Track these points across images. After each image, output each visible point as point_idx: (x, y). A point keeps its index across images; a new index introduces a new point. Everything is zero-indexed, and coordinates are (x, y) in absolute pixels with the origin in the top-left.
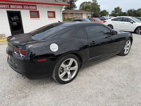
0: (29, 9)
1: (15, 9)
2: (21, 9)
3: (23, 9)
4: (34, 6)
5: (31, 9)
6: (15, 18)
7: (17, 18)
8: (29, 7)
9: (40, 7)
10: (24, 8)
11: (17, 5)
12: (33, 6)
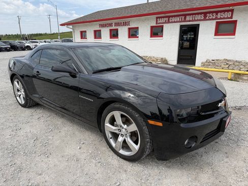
0: (216, 18)
1: (192, 21)
2: (201, 20)
3: (205, 19)
4: (228, 11)
5: (221, 18)
6: (189, 36)
7: (192, 36)
8: (217, 14)
9: (241, 11)
10: (207, 18)
11: (195, 14)
12: (224, 11)
